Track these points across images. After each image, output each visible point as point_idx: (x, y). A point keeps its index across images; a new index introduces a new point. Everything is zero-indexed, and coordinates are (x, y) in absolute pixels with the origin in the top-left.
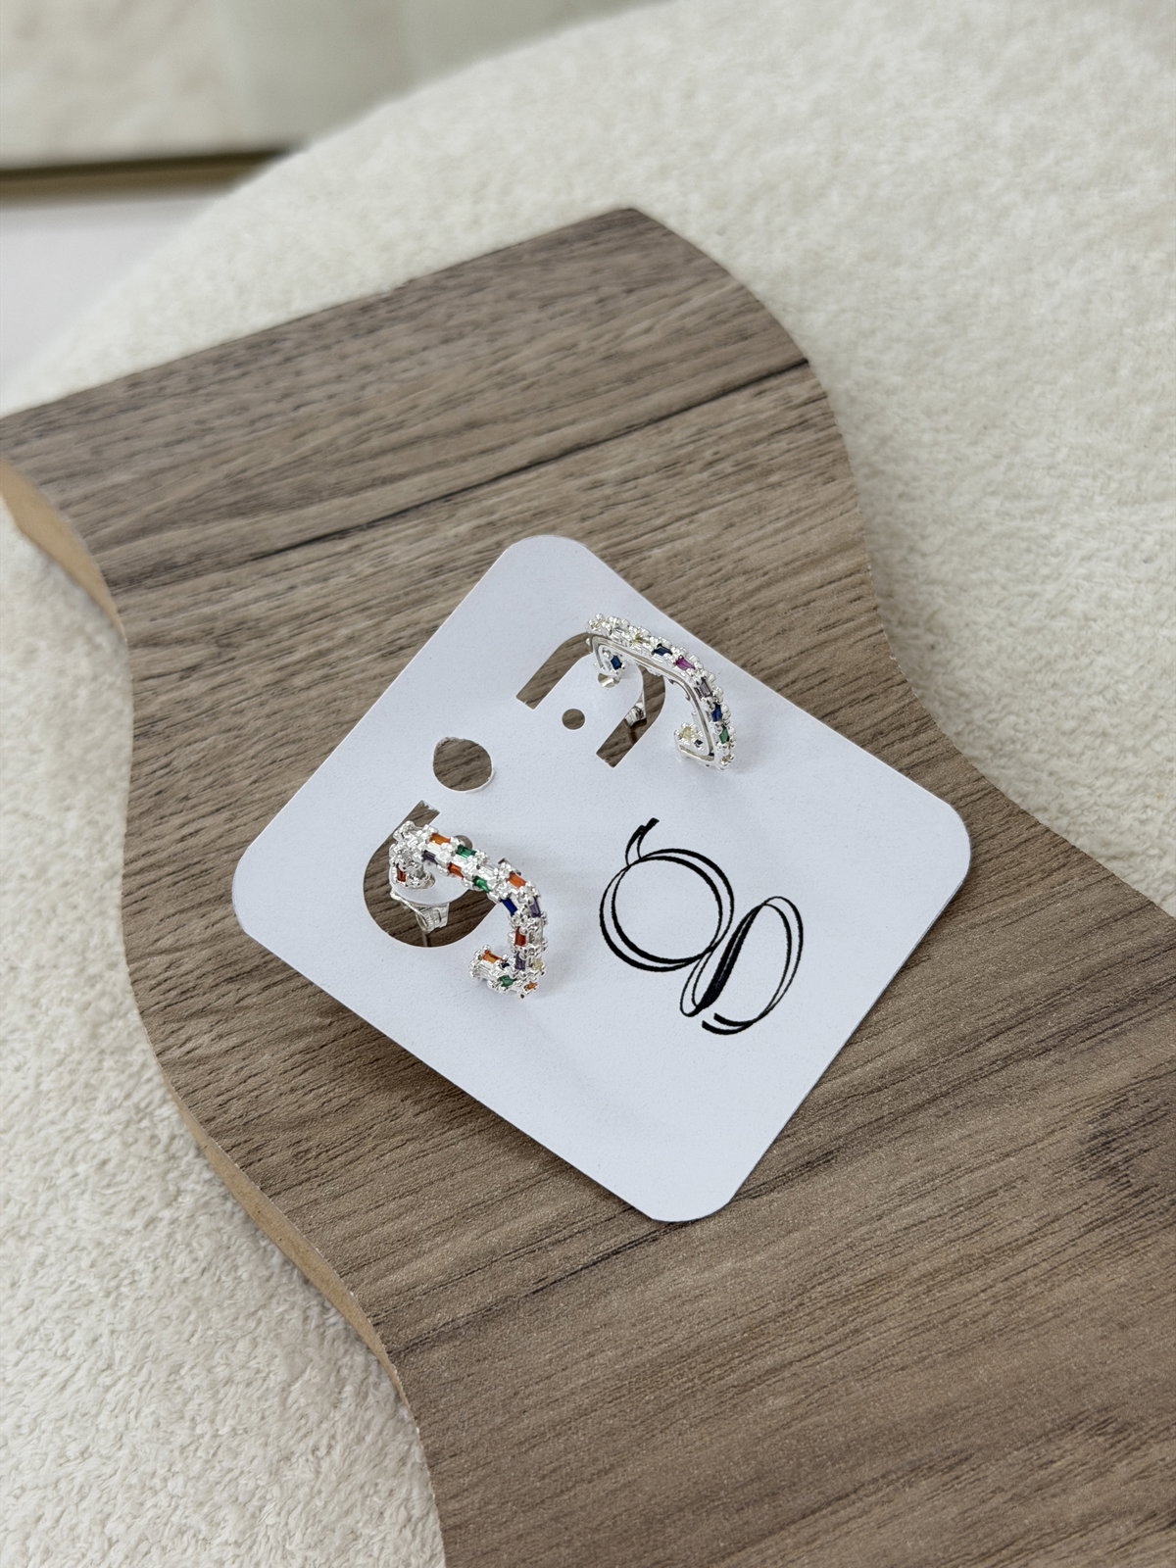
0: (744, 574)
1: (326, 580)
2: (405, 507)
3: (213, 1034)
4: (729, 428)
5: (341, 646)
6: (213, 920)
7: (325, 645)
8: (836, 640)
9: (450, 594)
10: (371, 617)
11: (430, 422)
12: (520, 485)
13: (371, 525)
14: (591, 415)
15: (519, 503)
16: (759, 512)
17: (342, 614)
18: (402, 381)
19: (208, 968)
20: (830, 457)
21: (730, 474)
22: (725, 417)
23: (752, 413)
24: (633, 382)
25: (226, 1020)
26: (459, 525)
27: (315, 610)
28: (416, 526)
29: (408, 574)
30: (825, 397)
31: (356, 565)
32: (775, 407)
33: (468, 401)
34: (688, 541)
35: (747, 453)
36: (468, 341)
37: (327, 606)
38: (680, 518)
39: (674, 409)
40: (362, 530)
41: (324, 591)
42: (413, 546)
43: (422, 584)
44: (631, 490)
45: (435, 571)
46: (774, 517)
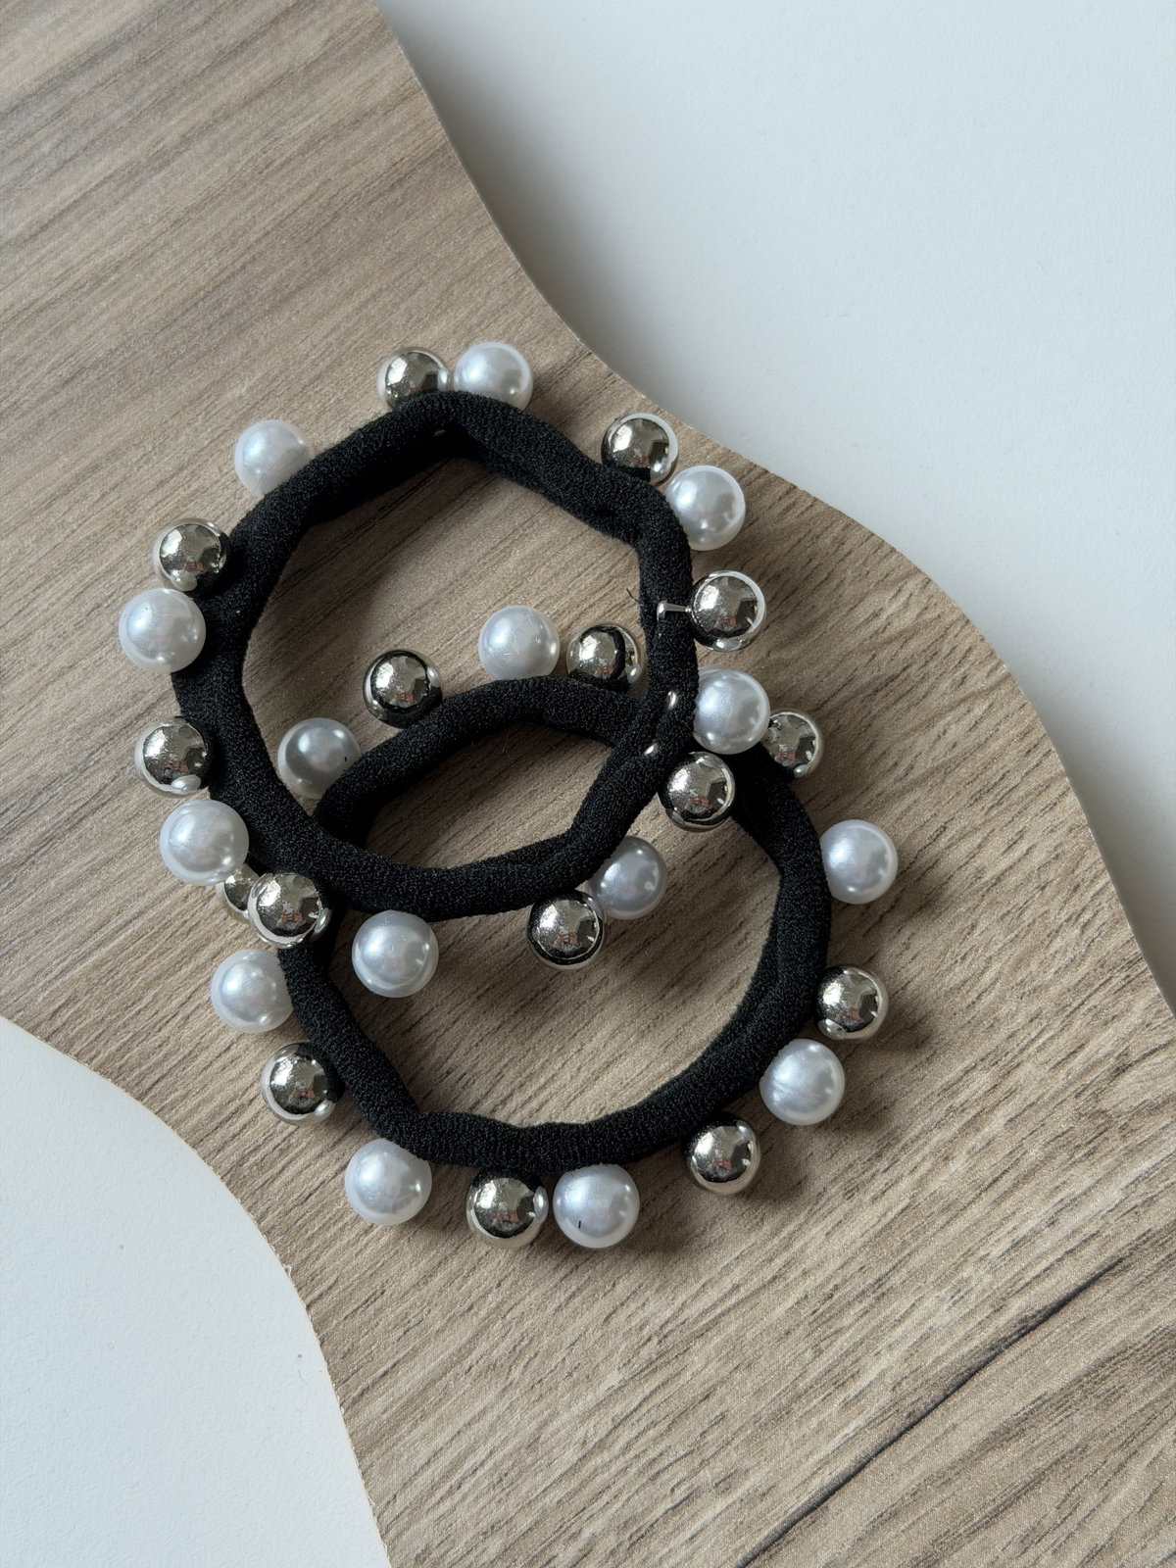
0: (494, 1366)
1: (1016, 1245)
2: (963, 1392)
5: (954, 1143)
6: (942, 743)
7: (975, 1141)
9: (849, 1253)
10: (935, 1197)
11: (989, 1558)
12: (826, 1462)
13: (996, 1350)
15: (816, 1432)
16: (501, 1480)
17: (971, 1195)
26: (881, 1375)
27: (1009, 1193)
28: (938, 1361)
29: (914, 1277)
31: (988, 1279)
37: (997, 1202)
38: (601, 1445)
40: (1005, 1339)
41: (1010, 1226)
42: (927, 1326)
43: (890, 1265)
44: (679, 1484)
45: (884, 1289)
46: (480, 1473)
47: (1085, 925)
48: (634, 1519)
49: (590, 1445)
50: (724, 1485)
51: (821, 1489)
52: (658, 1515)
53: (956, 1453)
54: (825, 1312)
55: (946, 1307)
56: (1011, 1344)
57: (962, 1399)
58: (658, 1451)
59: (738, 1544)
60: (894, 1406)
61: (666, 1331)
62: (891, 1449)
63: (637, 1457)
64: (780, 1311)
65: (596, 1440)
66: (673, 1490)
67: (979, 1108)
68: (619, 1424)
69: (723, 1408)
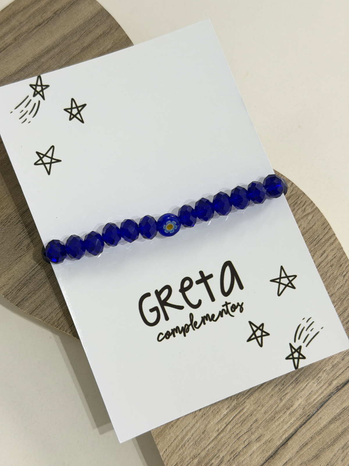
47: (344, 276)
48: (234, 451)
49: (220, 431)
50: (258, 439)
51: (286, 438)
52: (241, 449)
53: (322, 425)
55: (315, 385)
57: (322, 410)
58: (239, 431)
59: (264, 456)
60: (304, 414)
62: (304, 426)
63: (233, 433)
65: (221, 429)
66: (244, 442)
68: (228, 424)
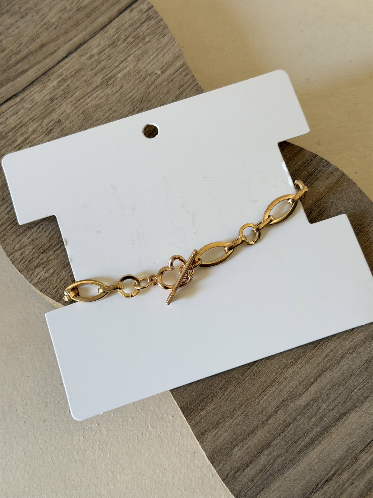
0: (150, 75)
1: (17, 113)
2: (33, 80)
3: (45, 271)
4: (126, 26)
5: (31, 135)
6: (29, 236)
7: (26, 136)
8: (185, 90)
9: (60, 107)
10: (37, 122)
11: (28, 48)
12: (67, 63)
14: (80, 31)
15: (69, 69)
16: (146, 52)
17: (28, 123)
18: (14, 35)
19: (34, 251)
20: (162, 27)
21: (133, 42)
22: (124, 22)
23: (132, 18)
24: (90, 16)
25: (47, 266)
26: (53, 82)
27: (18, 125)
28: (39, 86)
29: (44, 104)
30: (153, 6)
31: (25, 105)
32: (139, 14)
33: (38, 37)
34: (128, 69)
35: (136, 33)
36: (30, 15)
37: (21, 122)
38: (122, 62)
39: (107, 23)
40: (21, 93)
41: (18, 117)
42: (41, 93)
43: (49, 106)
44: (103, 55)
45: (51, 100)
46: (152, 53)
54: (66, 94)
56: (20, 92)
61: (107, 86)
64: (78, 93)
67: (24, 143)
69: (92, 72)
